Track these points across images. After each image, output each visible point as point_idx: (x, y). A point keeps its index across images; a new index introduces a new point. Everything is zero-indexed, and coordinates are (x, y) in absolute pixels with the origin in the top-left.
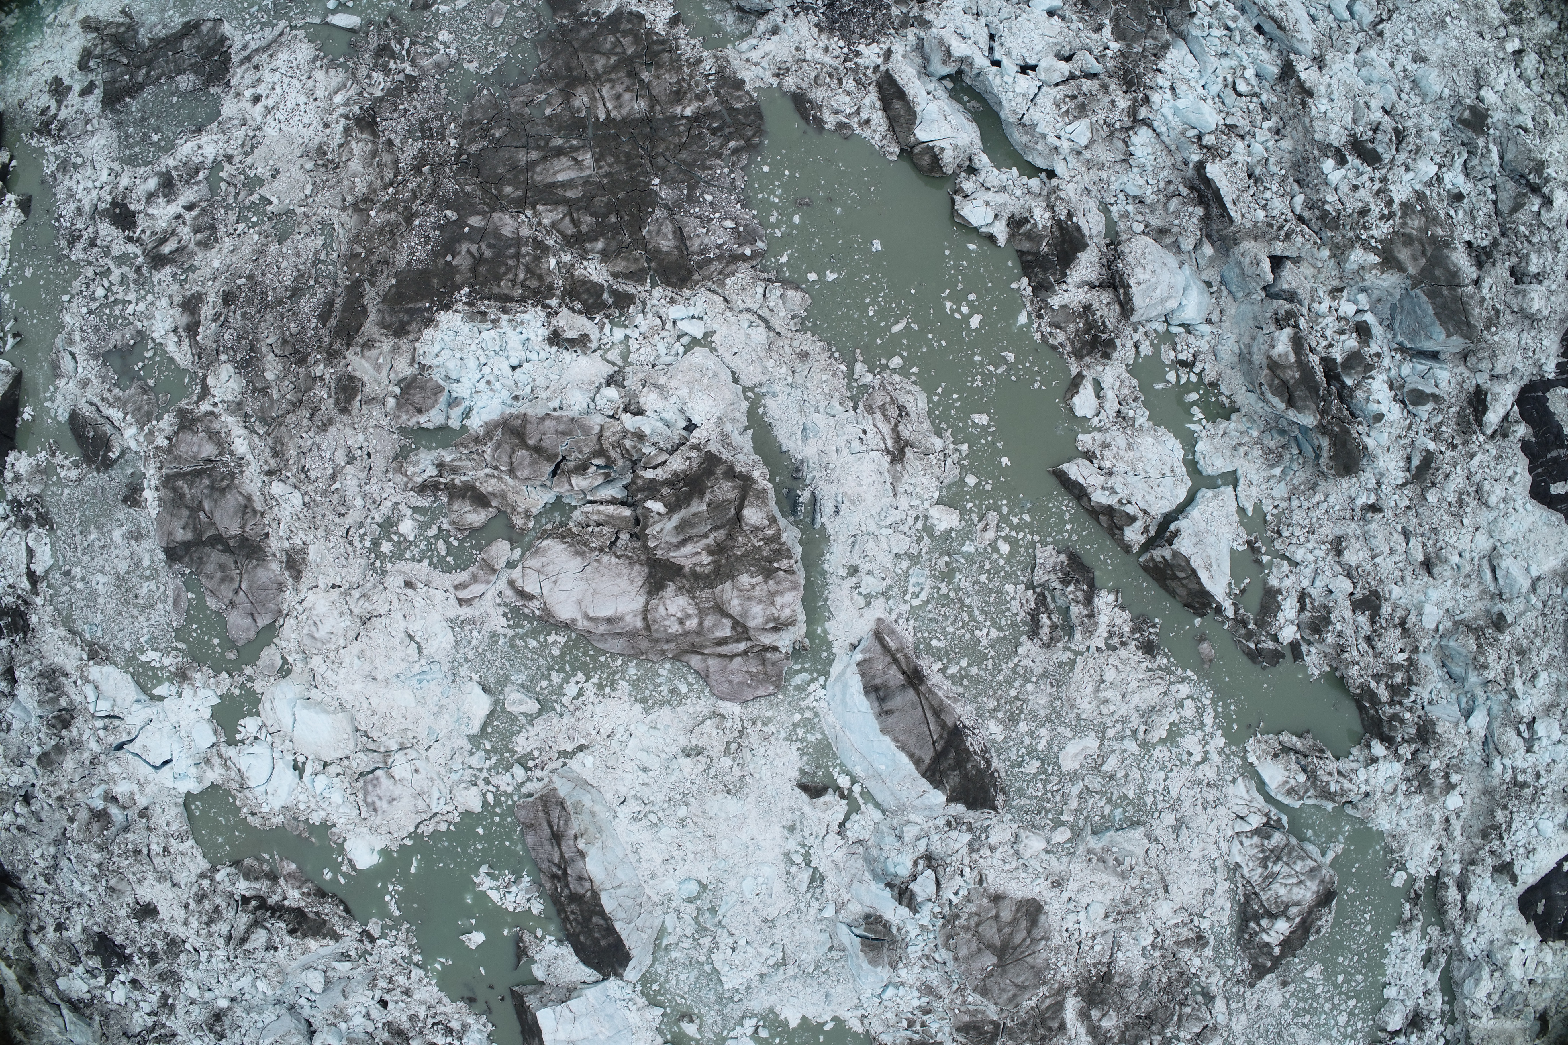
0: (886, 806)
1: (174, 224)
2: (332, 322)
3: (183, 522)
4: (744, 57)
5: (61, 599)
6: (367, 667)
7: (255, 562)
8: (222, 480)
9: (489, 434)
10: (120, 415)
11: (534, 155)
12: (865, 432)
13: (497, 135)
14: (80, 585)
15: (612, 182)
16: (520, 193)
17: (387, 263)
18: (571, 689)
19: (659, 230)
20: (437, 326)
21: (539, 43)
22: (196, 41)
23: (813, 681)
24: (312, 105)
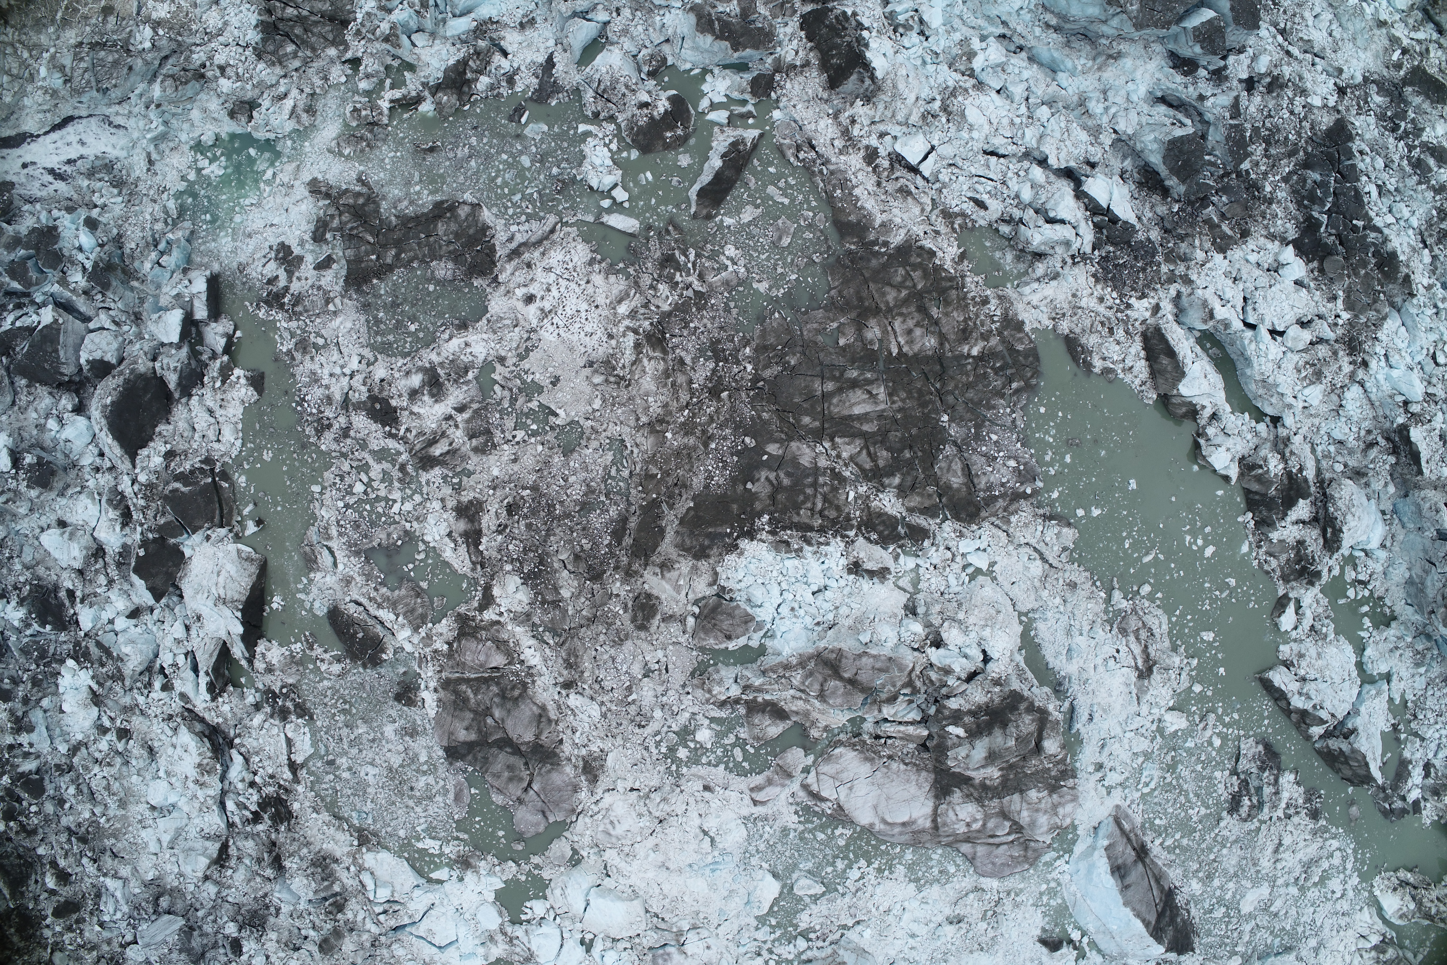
0: (1108, 952)
1: (444, 426)
2: (628, 541)
3: (466, 723)
4: (1025, 299)
5: (324, 786)
6: (660, 858)
7: (549, 766)
8: (513, 688)
9: (802, 664)
10: (392, 617)
11: (830, 386)
12: (1118, 651)
13: (793, 363)
14: (346, 775)
15: (905, 417)
16: (817, 424)
17: (685, 486)
18: (854, 874)
19: (949, 467)
20: (742, 554)
21: (828, 268)
22: (454, 227)
23: (1059, 858)
24: (594, 314)
